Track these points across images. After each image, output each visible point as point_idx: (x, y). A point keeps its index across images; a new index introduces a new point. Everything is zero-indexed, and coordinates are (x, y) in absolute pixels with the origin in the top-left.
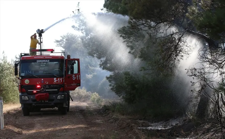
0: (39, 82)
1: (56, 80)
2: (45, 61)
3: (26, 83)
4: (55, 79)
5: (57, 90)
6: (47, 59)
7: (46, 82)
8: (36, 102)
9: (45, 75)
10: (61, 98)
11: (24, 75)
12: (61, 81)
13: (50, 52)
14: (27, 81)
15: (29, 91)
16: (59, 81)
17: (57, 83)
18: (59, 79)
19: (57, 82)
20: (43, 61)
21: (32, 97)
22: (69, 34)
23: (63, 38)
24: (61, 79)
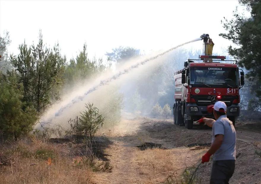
0: (211, 92)
1: (230, 90)
2: (217, 69)
3: (197, 93)
4: (228, 89)
5: (230, 102)
6: (220, 67)
7: (218, 93)
8: (206, 114)
9: (217, 84)
10: (234, 111)
11: (194, 84)
12: (235, 93)
13: (221, 60)
14: (197, 91)
15: (199, 101)
16: (232, 93)
17: (230, 94)
18: (232, 90)
19: (230, 92)
20: (215, 69)
21: (202, 109)
22: (121, 48)
23: (115, 51)
24: (235, 90)
